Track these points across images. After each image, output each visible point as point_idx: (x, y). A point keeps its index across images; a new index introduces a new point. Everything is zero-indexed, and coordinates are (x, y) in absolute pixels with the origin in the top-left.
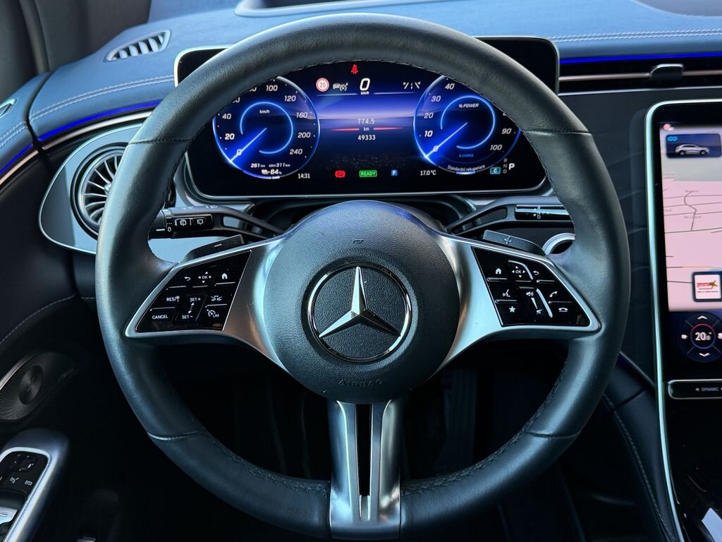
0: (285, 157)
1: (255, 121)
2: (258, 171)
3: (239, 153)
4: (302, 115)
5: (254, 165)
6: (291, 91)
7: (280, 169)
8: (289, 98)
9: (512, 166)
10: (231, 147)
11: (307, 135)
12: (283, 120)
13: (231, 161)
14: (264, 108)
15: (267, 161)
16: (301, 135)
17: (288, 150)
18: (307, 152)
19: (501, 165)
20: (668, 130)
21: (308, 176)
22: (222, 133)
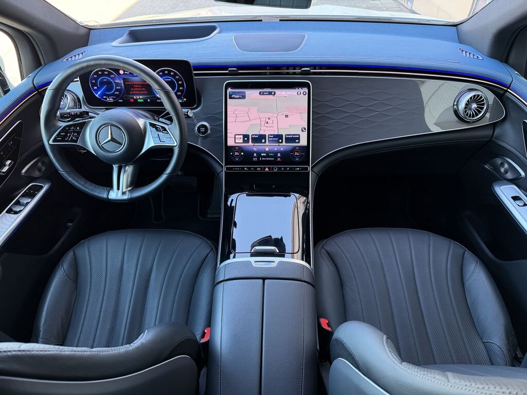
0: (113, 94)
1: (102, 83)
2: (106, 99)
3: (99, 93)
4: (117, 81)
5: (104, 97)
6: (112, 74)
7: (113, 98)
8: (112, 76)
9: (185, 99)
10: (97, 91)
11: (119, 88)
12: (111, 83)
13: (97, 96)
14: (105, 79)
15: (108, 96)
16: (117, 88)
17: (114, 92)
18: (120, 93)
19: (182, 99)
20: (229, 90)
21: (122, 101)
22: (93, 87)
